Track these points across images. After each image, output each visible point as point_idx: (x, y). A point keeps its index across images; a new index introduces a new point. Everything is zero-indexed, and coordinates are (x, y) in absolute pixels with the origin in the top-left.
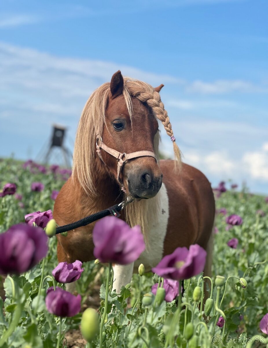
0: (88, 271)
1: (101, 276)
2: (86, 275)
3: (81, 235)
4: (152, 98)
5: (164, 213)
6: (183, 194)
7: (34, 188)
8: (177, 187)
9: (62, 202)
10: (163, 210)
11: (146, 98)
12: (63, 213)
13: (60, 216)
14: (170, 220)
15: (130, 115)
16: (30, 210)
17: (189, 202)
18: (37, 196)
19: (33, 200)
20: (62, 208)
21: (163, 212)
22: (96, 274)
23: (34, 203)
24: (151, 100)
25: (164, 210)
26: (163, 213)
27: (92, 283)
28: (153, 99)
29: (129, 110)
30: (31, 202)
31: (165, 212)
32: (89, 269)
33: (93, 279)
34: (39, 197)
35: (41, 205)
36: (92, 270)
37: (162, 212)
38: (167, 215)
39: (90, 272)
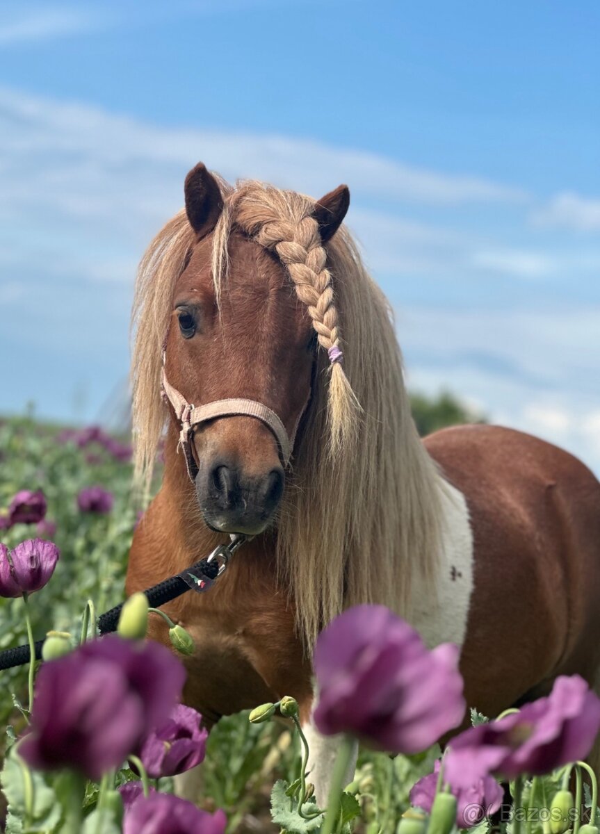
0: (245, 742)
1: (282, 756)
2: (239, 753)
3: (199, 637)
4: (290, 238)
5: (458, 578)
6: (522, 527)
7: (86, 503)
8: (504, 505)
9: (145, 542)
10: (454, 569)
11: (272, 239)
12: (147, 573)
13: (142, 579)
14: (474, 597)
15: (218, 290)
16: (79, 565)
17: (539, 547)
18: (99, 526)
19: (87, 536)
20: (143, 559)
21: (455, 574)
22: (267, 750)
23: (90, 546)
24: (285, 242)
25: (459, 570)
26: (454, 579)
27: (255, 777)
28: (292, 241)
29: (215, 278)
30: (79, 544)
31: (460, 575)
32: (247, 737)
33: (259, 767)
34: (106, 529)
35: (112, 551)
36: (256, 740)
37: (450, 576)
38: (466, 584)
39: (249, 744)
